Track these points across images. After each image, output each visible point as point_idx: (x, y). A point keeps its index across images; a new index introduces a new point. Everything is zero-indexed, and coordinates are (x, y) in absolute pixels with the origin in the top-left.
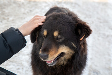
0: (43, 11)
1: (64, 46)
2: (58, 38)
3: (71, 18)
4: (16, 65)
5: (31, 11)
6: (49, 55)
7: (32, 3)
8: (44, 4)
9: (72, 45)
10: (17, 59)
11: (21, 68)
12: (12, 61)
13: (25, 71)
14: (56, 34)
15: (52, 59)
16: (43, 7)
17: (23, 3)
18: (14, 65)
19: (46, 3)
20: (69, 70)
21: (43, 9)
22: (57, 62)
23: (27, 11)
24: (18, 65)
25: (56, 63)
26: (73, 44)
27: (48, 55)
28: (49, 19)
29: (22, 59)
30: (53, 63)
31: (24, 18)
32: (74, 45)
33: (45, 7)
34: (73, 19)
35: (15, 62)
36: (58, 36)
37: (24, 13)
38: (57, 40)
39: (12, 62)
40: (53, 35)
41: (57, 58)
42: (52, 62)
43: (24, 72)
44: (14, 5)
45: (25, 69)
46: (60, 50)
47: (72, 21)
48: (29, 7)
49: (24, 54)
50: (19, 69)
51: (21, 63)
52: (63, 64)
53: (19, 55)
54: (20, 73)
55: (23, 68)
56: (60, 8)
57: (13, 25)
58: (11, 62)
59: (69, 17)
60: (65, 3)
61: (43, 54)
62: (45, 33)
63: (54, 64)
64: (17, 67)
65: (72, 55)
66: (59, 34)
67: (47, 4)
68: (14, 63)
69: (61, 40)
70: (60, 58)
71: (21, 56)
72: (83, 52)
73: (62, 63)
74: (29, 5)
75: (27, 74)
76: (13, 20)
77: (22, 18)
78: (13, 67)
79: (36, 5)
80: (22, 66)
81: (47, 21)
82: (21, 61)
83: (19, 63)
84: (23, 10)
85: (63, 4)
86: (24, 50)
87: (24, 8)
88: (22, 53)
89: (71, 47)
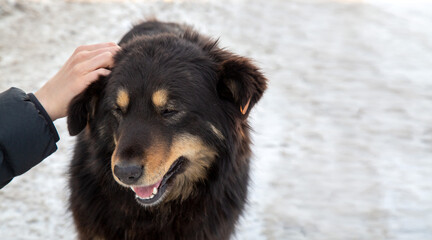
0: (114, 32)
1: (188, 135)
2: (166, 111)
3: (196, 47)
4: (24, 207)
5: (73, 33)
6: (146, 168)
7: (78, 9)
8: (117, 12)
9: (210, 132)
10: (28, 189)
11: (41, 218)
12: (12, 195)
13: (56, 229)
14: (159, 98)
15: (156, 181)
16: (113, 20)
17: (47, 9)
18: (18, 210)
19: (123, 6)
20: (194, 217)
21: (111, 26)
22: (167, 191)
23: (61, 32)
24: (32, 210)
25: (164, 194)
26: (213, 127)
27: (143, 167)
28: (130, 54)
29: (44, 190)
30: (156, 197)
31: (52, 57)
32: (215, 131)
33: (120, 19)
34: (204, 49)
35: (24, 200)
36: (166, 105)
37: (51, 42)
38: (166, 117)
39: (13, 199)
40: (151, 103)
41: (168, 178)
42: (155, 191)
43: (51, 231)
44: (19, 15)
45: (54, 221)
46: (177, 149)
47: (203, 57)
48: (66, 21)
49: (50, 174)
50: (34, 221)
51: (42, 203)
52: (181, 196)
53: (34, 177)
54: (39, 235)
55: (47, 220)
56: (165, 24)
57: (16, 81)
58: (8, 198)
59: (190, 44)
60: (183, 6)
61: (126, 166)
62: (123, 99)
63: (161, 199)
64: (30, 216)
65: (208, 166)
66: (171, 97)
67: (126, 12)
68: (19, 204)
69: (176, 118)
70: (173, 177)
71: (40, 179)
72: (242, 152)
73: (177, 193)
74: (66, 14)
75: (61, 237)
76: (15, 63)
77: (43, 57)
78: (18, 215)
79: (91, 13)
80: (46, 211)
81: (123, 62)
82: (42, 195)
83: (35, 203)
84: (46, 31)
85: (176, 10)
86: (52, 161)
87: (50, 24)
88: (46, 169)
89: (208, 139)
